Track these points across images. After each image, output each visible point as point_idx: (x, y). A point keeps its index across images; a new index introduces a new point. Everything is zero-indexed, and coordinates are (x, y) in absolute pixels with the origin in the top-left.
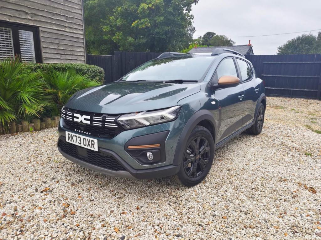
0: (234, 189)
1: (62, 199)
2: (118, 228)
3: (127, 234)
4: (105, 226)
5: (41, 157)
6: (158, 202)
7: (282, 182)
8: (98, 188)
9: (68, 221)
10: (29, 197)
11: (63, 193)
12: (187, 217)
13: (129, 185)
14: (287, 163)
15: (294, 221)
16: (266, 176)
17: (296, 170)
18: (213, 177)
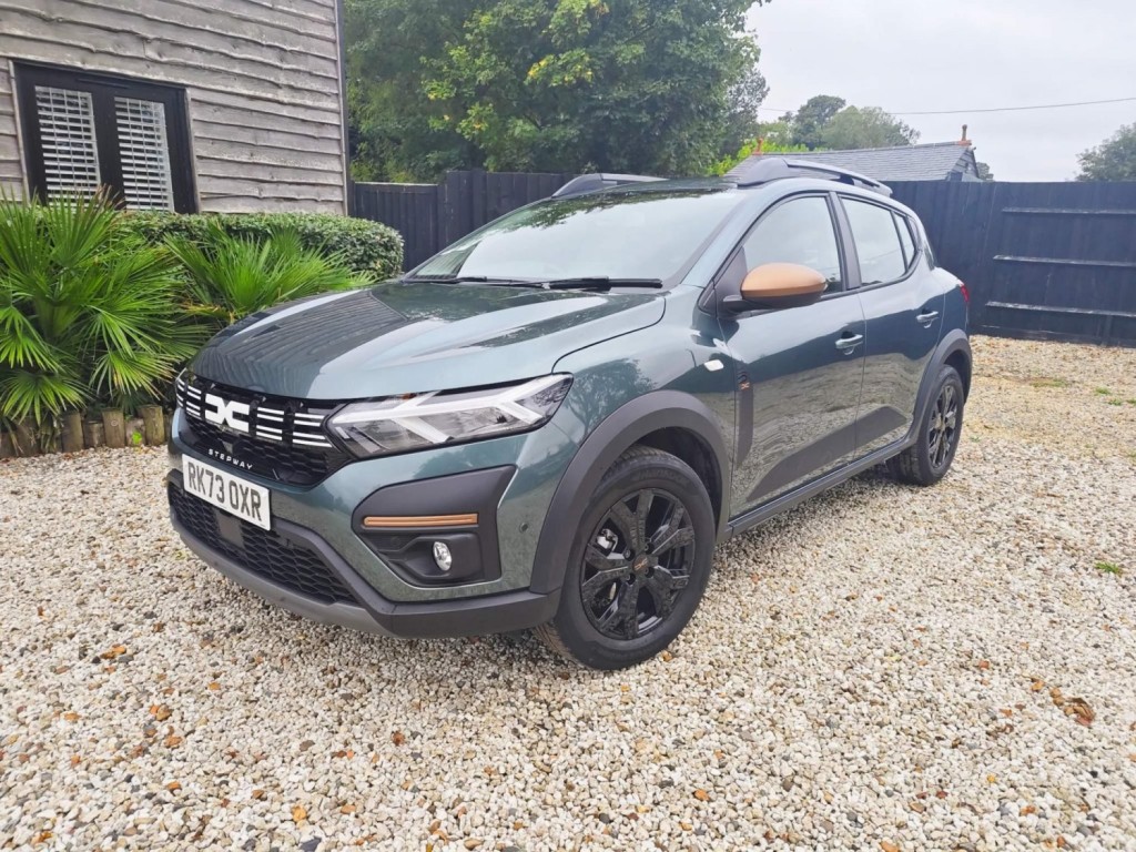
0: (771, 688)
1: (152, 690)
2: (308, 807)
3: (329, 832)
4: (264, 796)
6: (477, 719)
7: (968, 669)
8: (288, 657)
9: (149, 768)
10: (52, 674)
11: (165, 670)
12: (565, 782)
13: (395, 652)
14: (1013, 598)
15: (969, 826)
16: (910, 646)
17: (1041, 629)
18: (707, 638)
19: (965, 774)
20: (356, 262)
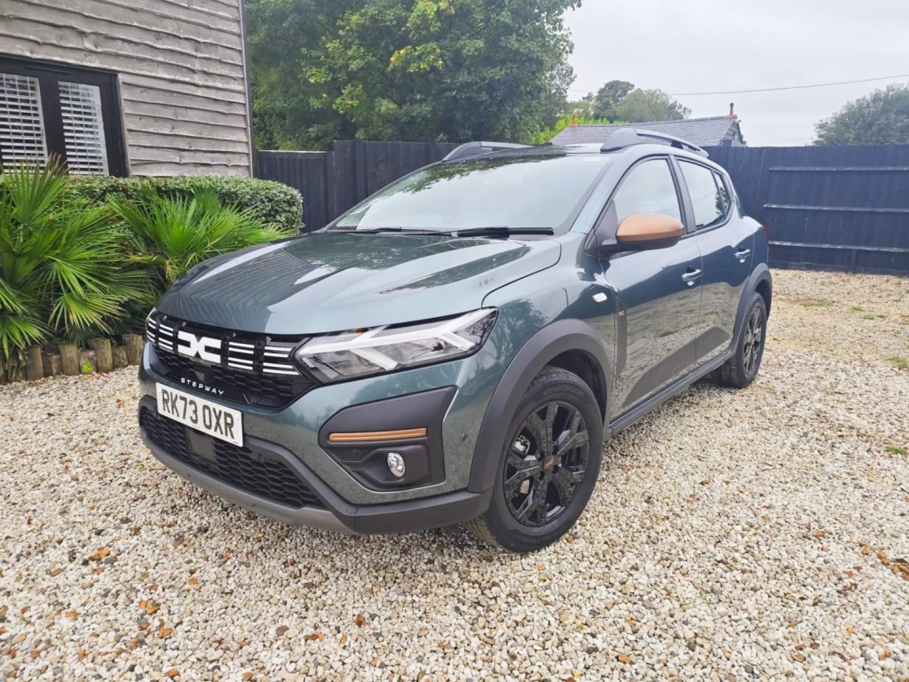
0: (659, 562)
1: (139, 587)
4: (254, 678)
5: (102, 451)
6: (423, 600)
7: (810, 539)
8: (252, 553)
9: (148, 658)
10: (48, 577)
11: (146, 568)
12: (508, 652)
13: (342, 543)
14: (830, 479)
15: (842, 672)
16: (761, 522)
17: (856, 502)
18: (598, 521)
19: (829, 627)
20: (265, 215)
